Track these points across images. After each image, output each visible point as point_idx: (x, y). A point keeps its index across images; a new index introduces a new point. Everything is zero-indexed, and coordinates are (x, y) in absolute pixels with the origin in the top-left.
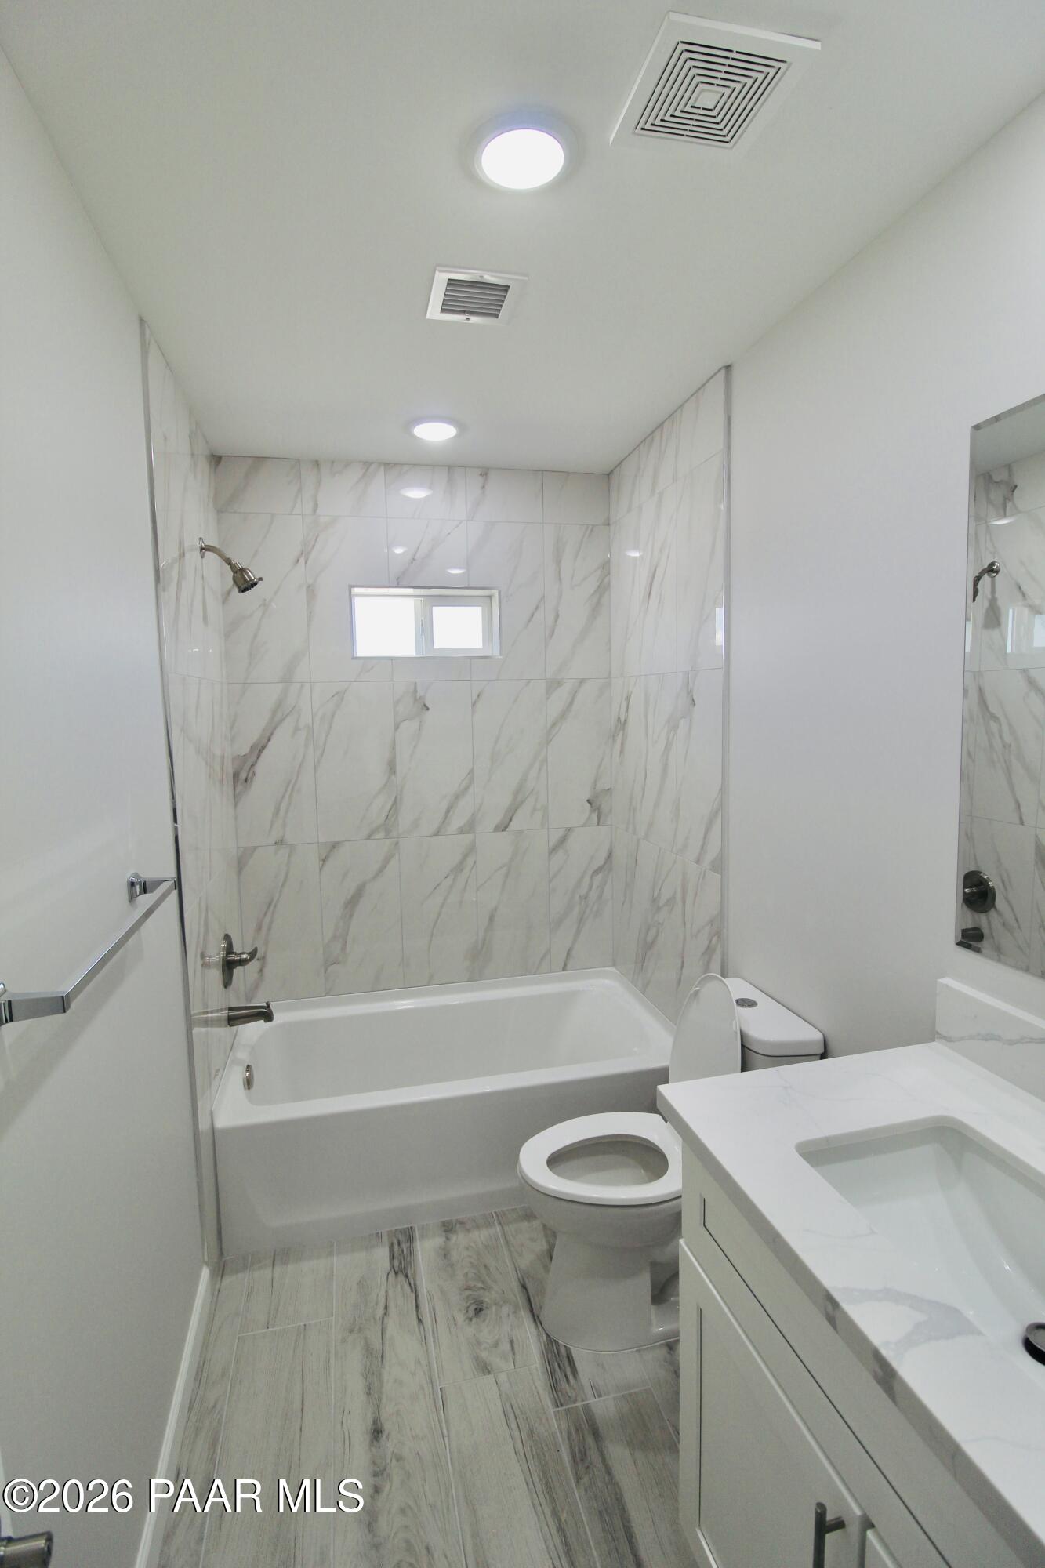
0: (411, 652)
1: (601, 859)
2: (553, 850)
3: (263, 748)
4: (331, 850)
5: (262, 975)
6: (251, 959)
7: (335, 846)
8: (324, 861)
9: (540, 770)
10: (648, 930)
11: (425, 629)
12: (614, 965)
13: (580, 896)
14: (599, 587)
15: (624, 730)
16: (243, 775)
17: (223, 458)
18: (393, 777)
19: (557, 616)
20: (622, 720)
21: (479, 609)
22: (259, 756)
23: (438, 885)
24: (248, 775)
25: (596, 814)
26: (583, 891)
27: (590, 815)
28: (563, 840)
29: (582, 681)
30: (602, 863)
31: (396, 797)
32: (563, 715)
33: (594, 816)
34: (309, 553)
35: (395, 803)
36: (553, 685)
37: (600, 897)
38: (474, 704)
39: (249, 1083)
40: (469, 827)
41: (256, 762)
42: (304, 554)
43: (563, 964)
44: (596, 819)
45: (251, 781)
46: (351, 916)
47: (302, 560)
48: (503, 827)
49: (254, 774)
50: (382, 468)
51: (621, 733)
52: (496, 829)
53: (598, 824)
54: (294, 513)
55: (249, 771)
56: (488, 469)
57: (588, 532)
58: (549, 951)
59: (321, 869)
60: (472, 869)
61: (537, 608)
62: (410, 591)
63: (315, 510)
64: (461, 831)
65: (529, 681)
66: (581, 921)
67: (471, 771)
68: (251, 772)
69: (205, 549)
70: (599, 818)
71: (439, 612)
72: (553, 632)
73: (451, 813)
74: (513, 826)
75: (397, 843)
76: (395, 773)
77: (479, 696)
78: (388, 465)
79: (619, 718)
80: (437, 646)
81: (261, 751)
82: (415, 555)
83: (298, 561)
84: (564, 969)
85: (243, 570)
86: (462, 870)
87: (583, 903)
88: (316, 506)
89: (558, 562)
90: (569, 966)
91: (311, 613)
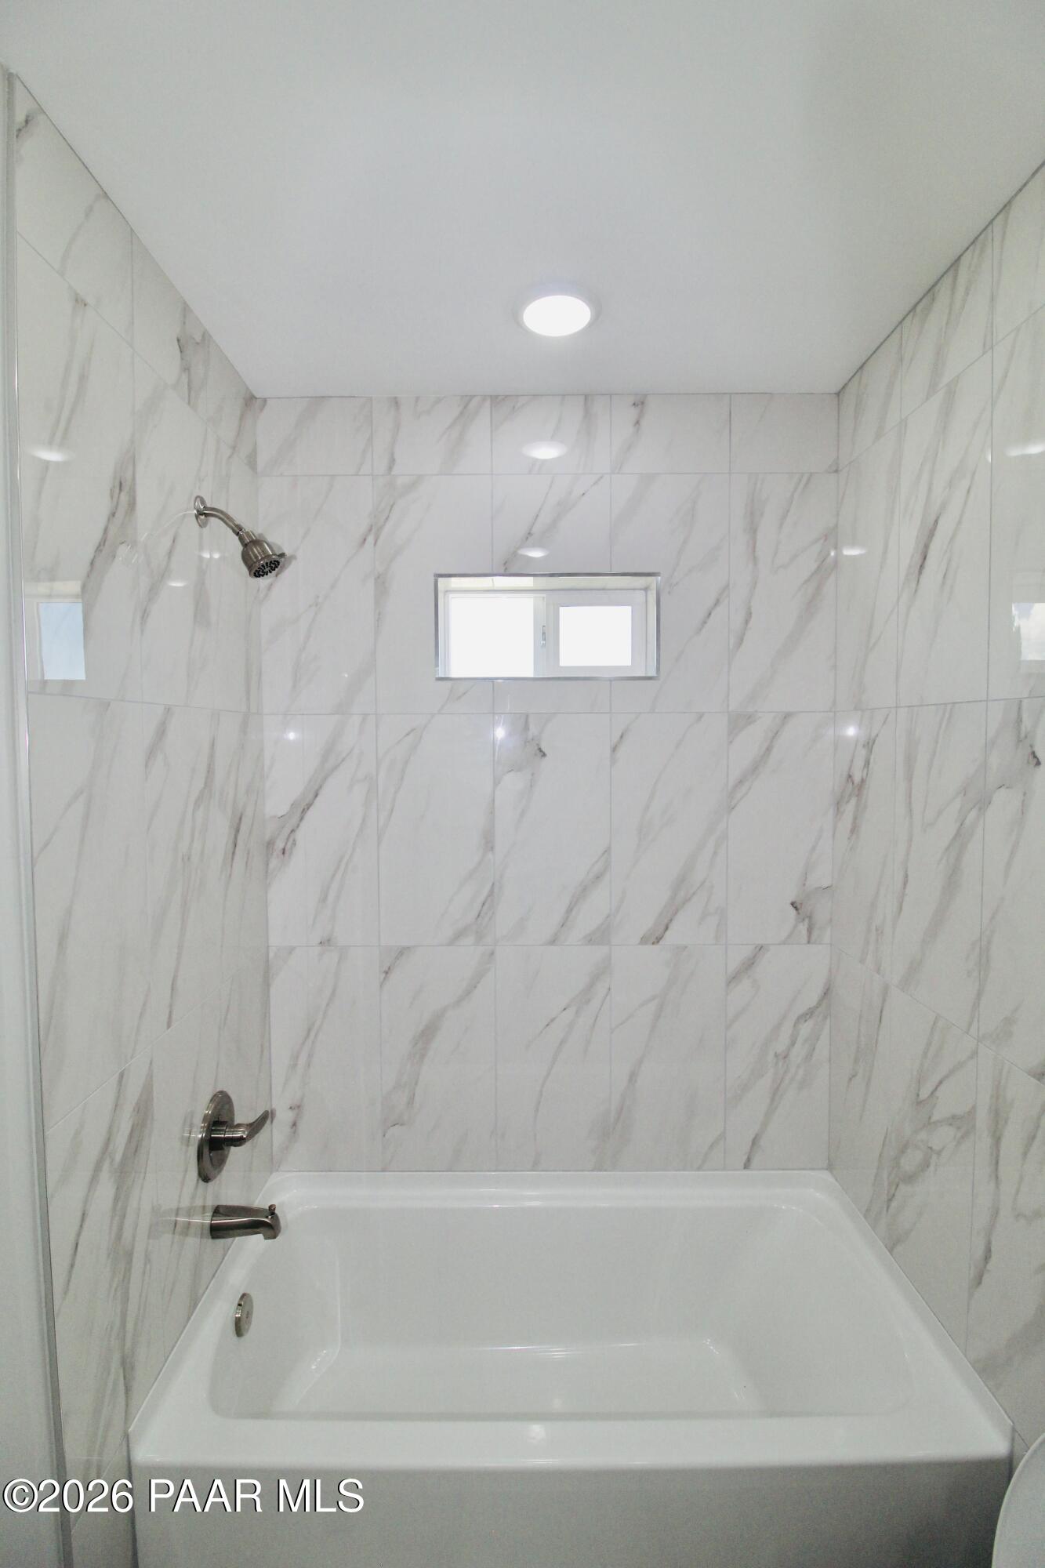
0: (529, 673)
1: (811, 997)
2: (734, 979)
3: (309, 806)
4: (397, 958)
5: (295, 1132)
6: (251, 1136)
7: (402, 952)
8: (387, 973)
9: (715, 853)
10: (903, 1150)
11: (547, 635)
12: (830, 1167)
13: (776, 1055)
14: (819, 567)
15: (859, 795)
16: (280, 845)
17: (269, 401)
18: (490, 855)
19: (749, 614)
20: (857, 779)
21: (627, 611)
22: (302, 819)
23: (553, 1020)
24: (286, 844)
25: (806, 926)
26: (781, 1046)
27: (795, 926)
28: (750, 964)
29: (787, 716)
30: (815, 1004)
31: (493, 884)
32: (755, 769)
33: (803, 928)
34: (381, 528)
35: (491, 893)
36: (739, 722)
37: (809, 1056)
38: (614, 749)
39: (239, 1328)
40: (601, 936)
41: (298, 826)
42: (374, 530)
43: (745, 1158)
44: (804, 932)
45: (291, 854)
46: (423, 1056)
47: (371, 539)
48: (655, 938)
49: (294, 844)
50: (488, 404)
51: (853, 801)
52: (644, 940)
53: (809, 942)
54: (360, 473)
55: (288, 839)
56: (645, 396)
57: (801, 486)
58: (723, 1136)
59: (381, 985)
60: (605, 998)
61: (717, 603)
62: (527, 582)
63: (390, 468)
64: (590, 940)
65: (701, 716)
66: (776, 1093)
67: (607, 851)
68: (291, 840)
69: (204, 514)
70: (810, 931)
71: (570, 616)
72: (740, 641)
73: (574, 913)
74: (670, 938)
75: (492, 954)
76: (492, 849)
77: (621, 737)
78: (496, 400)
79: (850, 776)
80: (562, 664)
81: (304, 811)
82: (531, 529)
83: (365, 540)
84: (747, 1165)
85: (257, 542)
86: (588, 1001)
87: (780, 1064)
88: (392, 461)
89: (753, 530)
90: (755, 1162)
91: (379, 614)
